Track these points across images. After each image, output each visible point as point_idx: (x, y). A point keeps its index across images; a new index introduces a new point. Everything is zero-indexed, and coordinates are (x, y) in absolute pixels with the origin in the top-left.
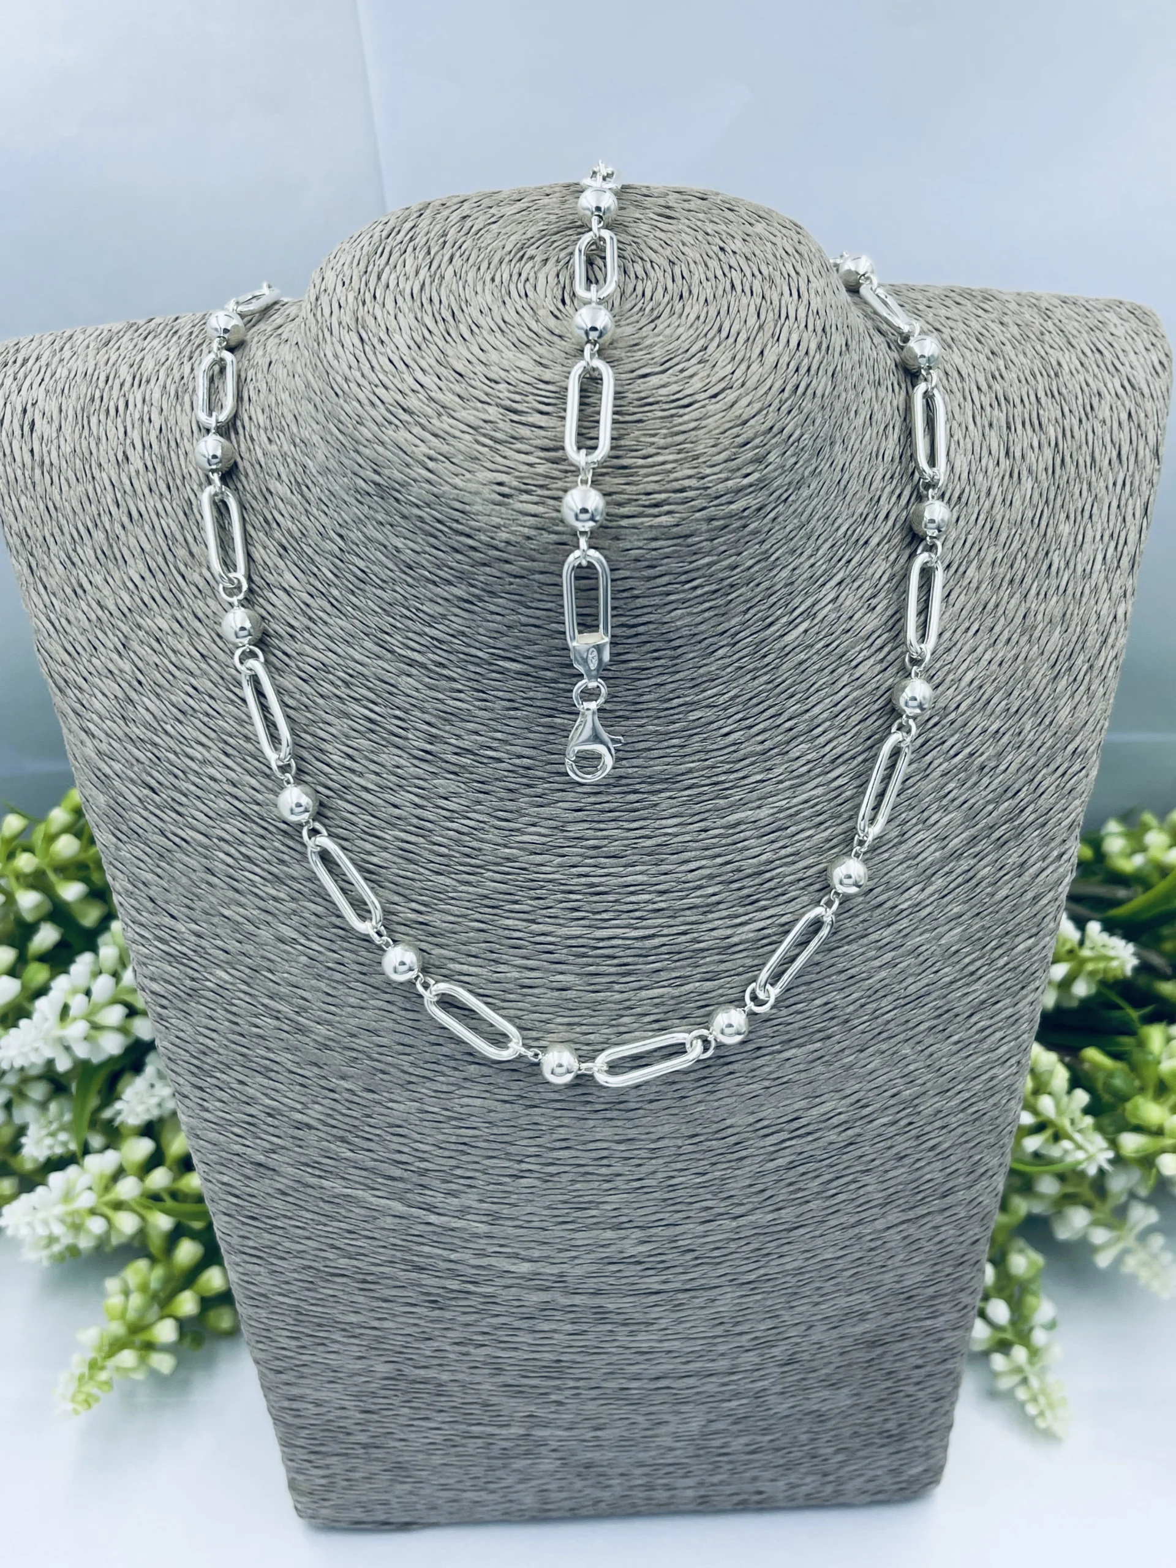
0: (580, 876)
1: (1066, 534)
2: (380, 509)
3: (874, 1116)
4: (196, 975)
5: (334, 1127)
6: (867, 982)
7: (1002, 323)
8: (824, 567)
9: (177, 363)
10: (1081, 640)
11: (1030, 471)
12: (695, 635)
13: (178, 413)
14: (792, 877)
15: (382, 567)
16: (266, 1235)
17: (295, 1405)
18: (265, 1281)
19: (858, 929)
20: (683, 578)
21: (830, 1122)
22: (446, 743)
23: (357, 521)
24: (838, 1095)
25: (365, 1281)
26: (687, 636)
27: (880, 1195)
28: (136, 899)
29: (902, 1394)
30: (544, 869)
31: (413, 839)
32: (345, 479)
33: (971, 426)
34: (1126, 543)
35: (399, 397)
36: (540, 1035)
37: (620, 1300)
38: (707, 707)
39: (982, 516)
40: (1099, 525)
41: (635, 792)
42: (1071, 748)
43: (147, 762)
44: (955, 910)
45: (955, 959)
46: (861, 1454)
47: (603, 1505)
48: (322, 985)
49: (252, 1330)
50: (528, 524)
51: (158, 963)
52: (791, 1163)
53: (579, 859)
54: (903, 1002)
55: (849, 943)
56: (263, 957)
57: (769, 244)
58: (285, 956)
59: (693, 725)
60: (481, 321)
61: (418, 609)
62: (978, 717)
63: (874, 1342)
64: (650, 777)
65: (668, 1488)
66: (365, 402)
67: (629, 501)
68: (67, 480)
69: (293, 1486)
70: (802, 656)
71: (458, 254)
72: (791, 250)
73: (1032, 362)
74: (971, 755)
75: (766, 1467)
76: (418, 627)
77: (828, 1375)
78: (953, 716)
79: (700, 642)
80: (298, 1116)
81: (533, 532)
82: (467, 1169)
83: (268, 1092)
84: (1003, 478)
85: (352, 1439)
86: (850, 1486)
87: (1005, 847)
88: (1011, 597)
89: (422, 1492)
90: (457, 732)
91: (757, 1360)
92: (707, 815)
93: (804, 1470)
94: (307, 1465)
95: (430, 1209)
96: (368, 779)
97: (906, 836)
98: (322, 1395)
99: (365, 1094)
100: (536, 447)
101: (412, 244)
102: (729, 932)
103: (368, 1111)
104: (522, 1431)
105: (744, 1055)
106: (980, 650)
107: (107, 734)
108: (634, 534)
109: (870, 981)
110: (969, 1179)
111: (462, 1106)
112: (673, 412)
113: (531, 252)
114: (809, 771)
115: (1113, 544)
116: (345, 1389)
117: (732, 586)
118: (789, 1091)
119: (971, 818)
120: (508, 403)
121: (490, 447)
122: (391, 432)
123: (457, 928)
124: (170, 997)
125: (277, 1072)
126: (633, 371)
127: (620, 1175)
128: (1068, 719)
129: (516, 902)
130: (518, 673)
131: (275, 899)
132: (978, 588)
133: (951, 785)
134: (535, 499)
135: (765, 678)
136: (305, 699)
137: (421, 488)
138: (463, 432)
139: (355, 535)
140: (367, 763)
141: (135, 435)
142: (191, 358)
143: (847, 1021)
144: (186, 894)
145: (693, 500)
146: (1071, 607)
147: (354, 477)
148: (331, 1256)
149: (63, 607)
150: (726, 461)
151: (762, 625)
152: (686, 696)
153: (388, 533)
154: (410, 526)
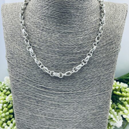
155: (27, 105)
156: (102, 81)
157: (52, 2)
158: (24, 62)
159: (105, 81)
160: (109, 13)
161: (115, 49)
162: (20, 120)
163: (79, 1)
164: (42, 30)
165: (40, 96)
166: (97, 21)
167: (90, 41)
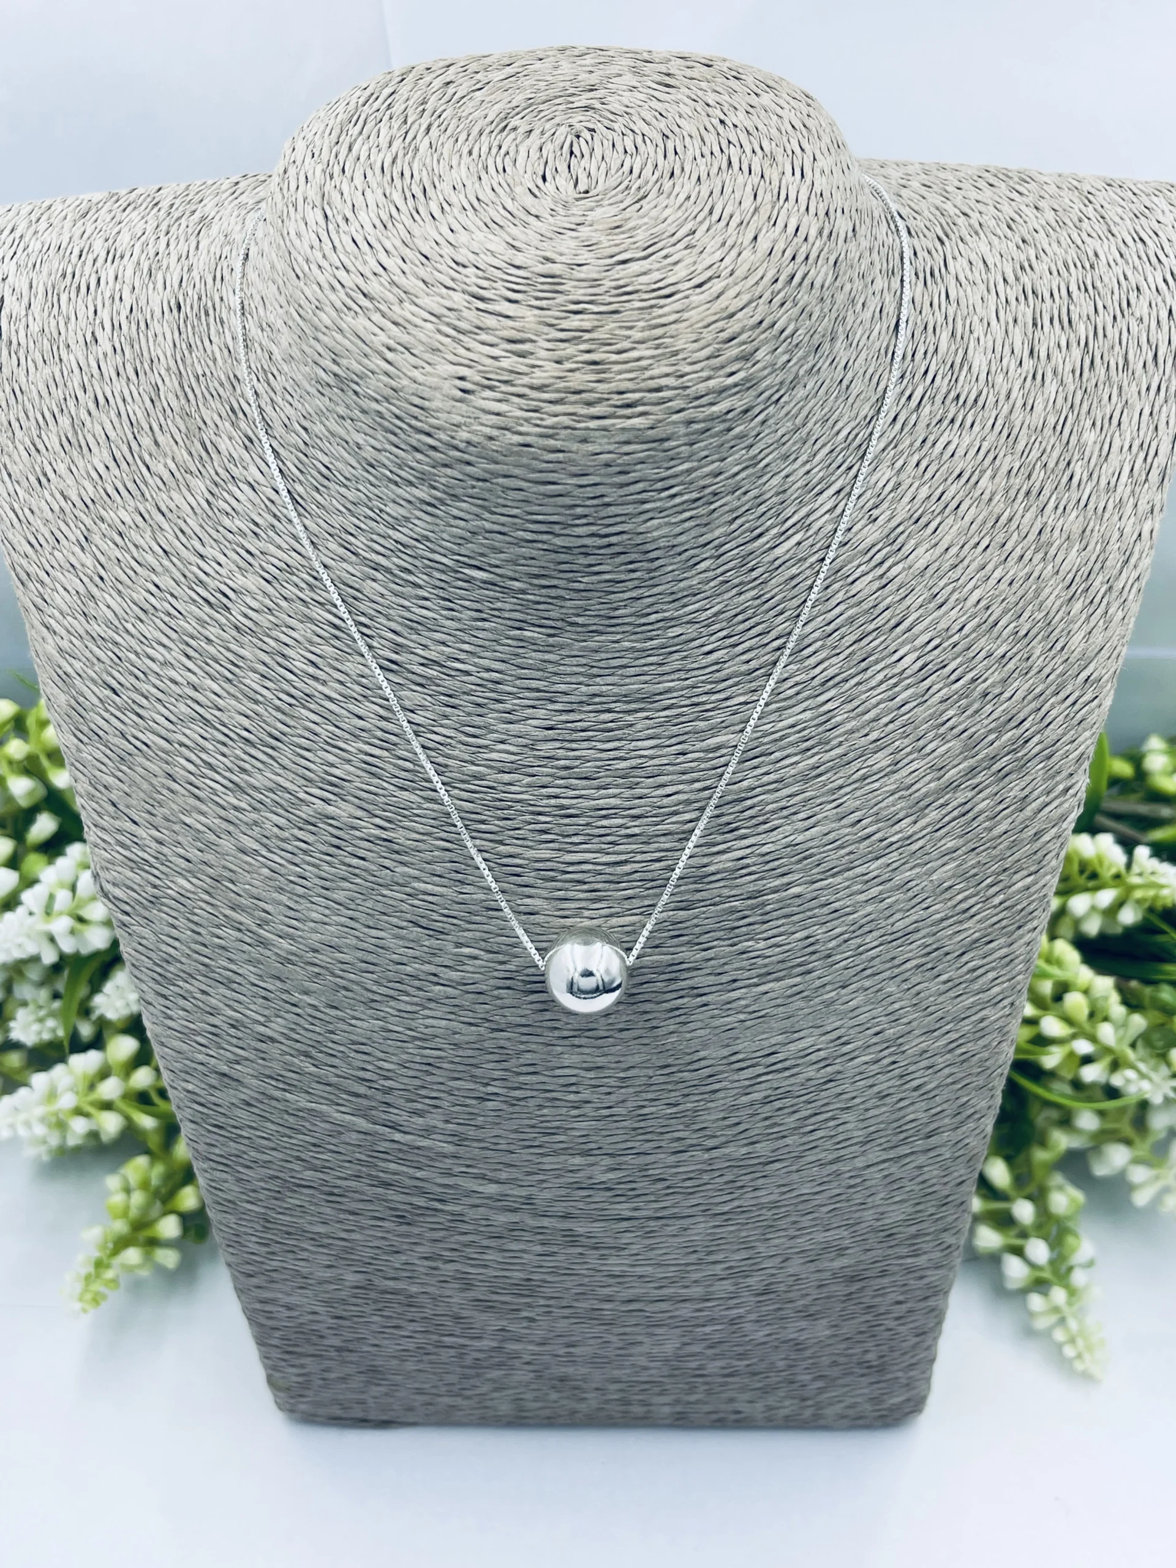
0: (549, 797)
1: (1090, 443)
2: (340, 402)
3: (857, 1053)
4: (158, 882)
5: (298, 1041)
6: (852, 917)
7: (1036, 208)
8: (821, 474)
9: (155, 237)
10: (1101, 559)
11: (1055, 373)
12: (674, 546)
13: (150, 291)
14: (775, 805)
15: (344, 464)
16: (232, 1144)
17: (268, 1308)
18: (233, 1189)
19: (844, 861)
20: (659, 485)
21: (808, 1058)
22: (412, 653)
23: (320, 413)
24: (817, 1032)
25: (332, 1194)
26: (665, 547)
27: (860, 1133)
28: (97, 803)
29: (882, 1328)
30: (513, 789)
31: (377, 752)
32: (307, 368)
33: (994, 322)
34: (1156, 454)
35: (360, 281)
36: (506, 958)
37: (589, 1225)
38: (688, 623)
39: (1000, 422)
40: (1128, 433)
41: (609, 711)
42: (1083, 675)
43: (108, 662)
44: (949, 845)
45: (947, 895)
46: (841, 1382)
47: (580, 1415)
48: (284, 898)
49: (222, 1234)
50: (490, 423)
51: (120, 869)
52: (766, 1097)
53: (549, 779)
54: (889, 938)
55: (833, 876)
56: (224, 867)
57: (775, 118)
58: (247, 867)
59: (671, 642)
60: (453, 199)
61: (381, 510)
62: (984, 640)
63: (853, 1277)
64: (625, 696)
65: (644, 1403)
66: (325, 286)
67: (600, 401)
68: (34, 361)
69: (271, 1381)
70: (794, 571)
71: (436, 124)
72: (798, 125)
73: (1066, 252)
74: (974, 680)
75: (743, 1389)
76: (382, 529)
77: (806, 1306)
78: (956, 638)
79: (680, 554)
80: (261, 1029)
81: (495, 433)
82: (432, 1089)
83: (231, 1003)
84: (1025, 380)
85: (326, 1342)
86: (830, 1411)
87: (1007, 780)
88: (1026, 510)
89: (397, 1394)
90: (424, 641)
91: (732, 1289)
92: (686, 737)
93: (783, 1394)
94: (284, 1364)
95: (396, 1127)
96: (332, 688)
97: (899, 766)
98: (293, 1300)
99: (328, 1011)
100: (502, 339)
101: (389, 112)
102: (706, 860)
103: (331, 1027)
104: (494, 1344)
105: (719, 987)
106: (990, 567)
107: (69, 632)
108: (604, 436)
109: (855, 916)
110: (954, 1120)
111: (427, 1027)
112: (653, 302)
113: (514, 122)
114: (797, 694)
115: (1142, 455)
116: (316, 1295)
117: (716, 494)
118: (766, 1026)
119: (971, 747)
120: (475, 290)
121: (453, 338)
122: (349, 319)
123: (421, 846)
124: (132, 903)
125: (239, 984)
126: (612, 256)
127: (589, 1102)
128: (1082, 645)
129: (483, 822)
130: (485, 582)
131: (236, 808)
132: (990, 500)
133: (951, 713)
134: (499, 396)
135: (753, 593)
136: (267, 602)
137: (378, 380)
138: (426, 321)
139: (318, 428)
140: (330, 671)
141: (105, 315)
142: (168, 233)
143: (829, 956)
144: (147, 800)
145: (670, 400)
146: (1092, 524)
147: (314, 366)
148: (297, 1168)
149: (27, 496)
150: (708, 358)
151: (749, 536)
152: (665, 611)
153: (349, 428)
154: (370, 422)
155: (324, 1228)
156: (912, 1068)
158: (264, 943)
159: (943, 1065)
161: (1038, 811)
164: (395, 668)
165: (421, 1179)
166: (895, 547)
167: (827, 756)
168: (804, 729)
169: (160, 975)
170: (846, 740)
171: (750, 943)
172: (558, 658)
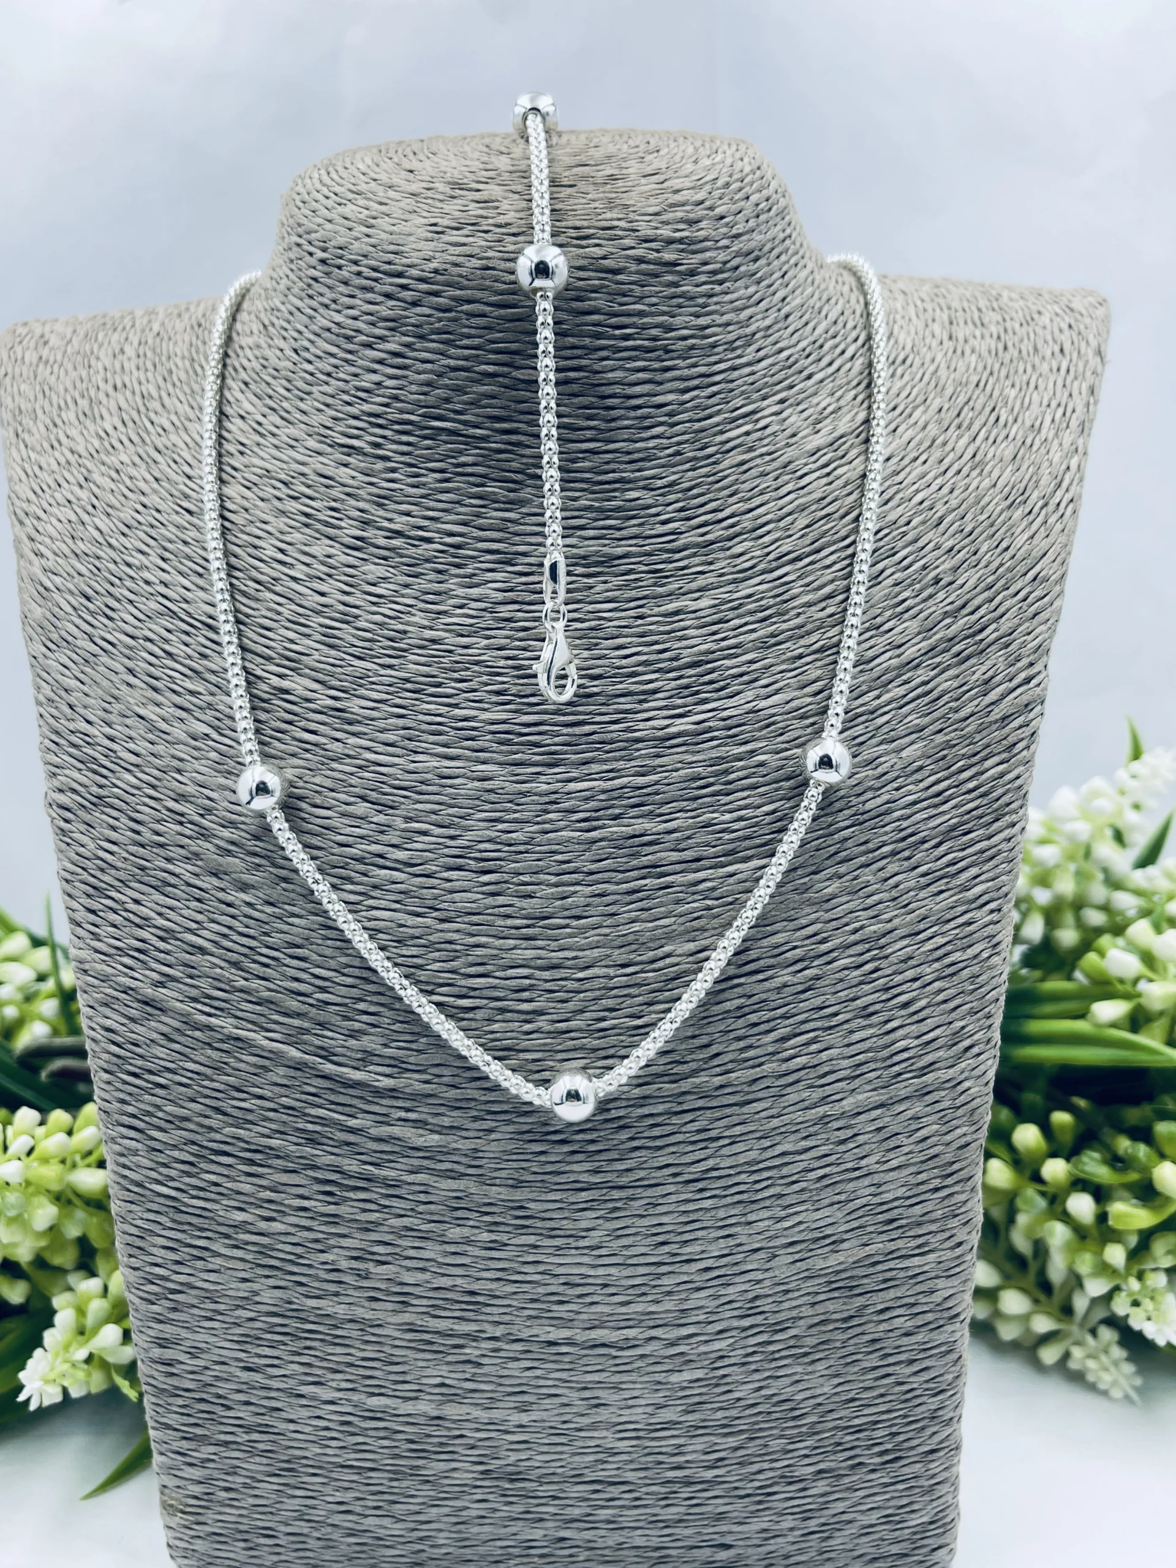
155: (240, 1216)
156: (898, 978)
157: (436, 294)
158: (205, 835)
159: (929, 978)
160: (943, 373)
161: (1003, 697)
162: (183, 1357)
163: (676, 285)
164: (359, 545)
165: (352, 1131)
166: (840, 453)
167: (784, 626)
168: (762, 599)
169: (94, 888)
170: (804, 613)
171: (715, 815)
172: (518, 516)
